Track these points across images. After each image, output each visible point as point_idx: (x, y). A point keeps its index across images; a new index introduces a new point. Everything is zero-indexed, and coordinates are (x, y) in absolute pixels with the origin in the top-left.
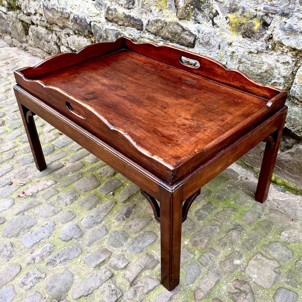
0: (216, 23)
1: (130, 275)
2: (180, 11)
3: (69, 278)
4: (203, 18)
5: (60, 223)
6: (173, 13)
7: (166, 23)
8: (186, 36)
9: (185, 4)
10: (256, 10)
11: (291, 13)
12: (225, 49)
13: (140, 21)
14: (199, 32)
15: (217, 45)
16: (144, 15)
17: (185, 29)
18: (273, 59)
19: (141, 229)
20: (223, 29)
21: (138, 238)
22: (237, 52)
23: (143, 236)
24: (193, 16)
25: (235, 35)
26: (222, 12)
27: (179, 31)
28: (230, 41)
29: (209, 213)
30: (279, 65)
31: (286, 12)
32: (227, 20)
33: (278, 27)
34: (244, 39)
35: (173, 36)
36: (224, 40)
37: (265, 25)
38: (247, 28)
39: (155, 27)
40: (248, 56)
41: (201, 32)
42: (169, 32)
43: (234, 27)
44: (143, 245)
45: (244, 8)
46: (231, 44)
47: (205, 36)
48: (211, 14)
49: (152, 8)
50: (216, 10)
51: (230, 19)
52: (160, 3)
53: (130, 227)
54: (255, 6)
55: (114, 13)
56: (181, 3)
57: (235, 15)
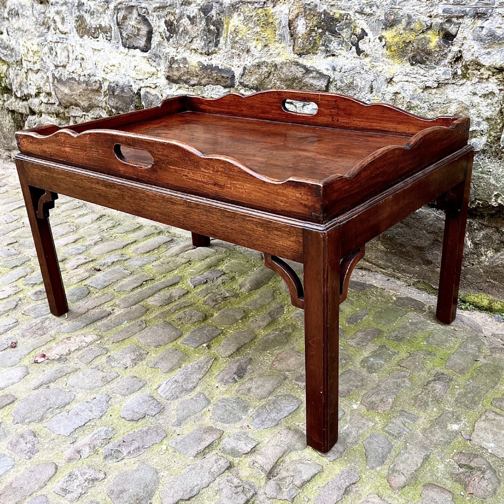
0: (364, 49)
1: (264, 460)
2: (299, 42)
3: (149, 476)
4: (340, 46)
5: (118, 395)
6: (288, 48)
7: (276, 66)
8: (311, 81)
9: (308, 29)
10: (430, 17)
11: (490, 11)
12: (382, 90)
13: (229, 71)
14: (335, 70)
15: (368, 86)
16: (236, 61)
17: (310, 70)
18: (465, 92)
19: (270, 393)
20: (376, 58)
21: (267, 406)
22: (402, 92)
23: (274, 402)
24: (323, 45)
25: (396, 64)
26: (373, 30)
27: (300, 75)
28: (389, 76)
29: (385, 361)
30: (476, 100)
31: (481, 10)
32: (381, 41)
33: (470, 37)
34: (413, 67)
35: (288, 87)
36: (379, 76)
37: (448, 37)
38: (418, 48)
39: (257, 76)
40: (422, 95)
41: (338, 69)
42: (281, 80)
43: (394, 51)
44: (279, 415)
45: (409, 17)
46: (391, 79)
47: (346, 74)
48: (353, 36)
49: (249, 44)
50: (362, 29)
51: (387, 39)
52: (263, 34)
53: (249, 390)
54: (429, 11)
55: (181, 65)
56: (301, 27)
57: (396, 31)
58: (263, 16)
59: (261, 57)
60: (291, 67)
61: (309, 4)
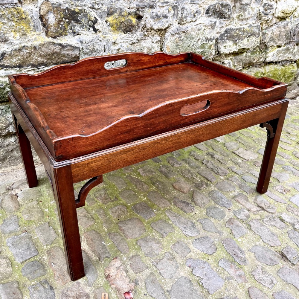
0: (98, 28)
2: (52, 29)
4: (82, 28)
6: (41, 34)
7: (35, 47)
8: (67, 53)
9: (58, 20)
10: (129, 8)
11: (155, 5)
12: (111, 49)
14: (82, 43)
15: (103, 48)
17: (64, 46)
18: (149, 42)
20: (106, 32)
22: (122, 48)
24: (71, 29)
25: (117, 34)
26: (101, 17)
27: (57, 50)
28: (114, 41)
30: (154, 45)
31: (151, 4)
32: (107, 23)
33: (149, 17)
34: (125, 34)
35: (48, 59)
36: (108, 42)
37: (139, 18)
38: (127, 25)
39: (19, 57)
40: (131, 47)
41: (84, 42)
42: (42, 56)
43: (115, 27)
45: (121, 9)
46: (115, 43)
47: (89, 44)
48: (90, 22)
49: (7, 35)
50: (94, 17)
51: (110, 21)
52: (19, 26)
54: (129, 5)
56: (52, 19)
57: (114, 17)
58: (16, 14)
59: (21, 43)
60: (49, 46)
61: (55, 4)
